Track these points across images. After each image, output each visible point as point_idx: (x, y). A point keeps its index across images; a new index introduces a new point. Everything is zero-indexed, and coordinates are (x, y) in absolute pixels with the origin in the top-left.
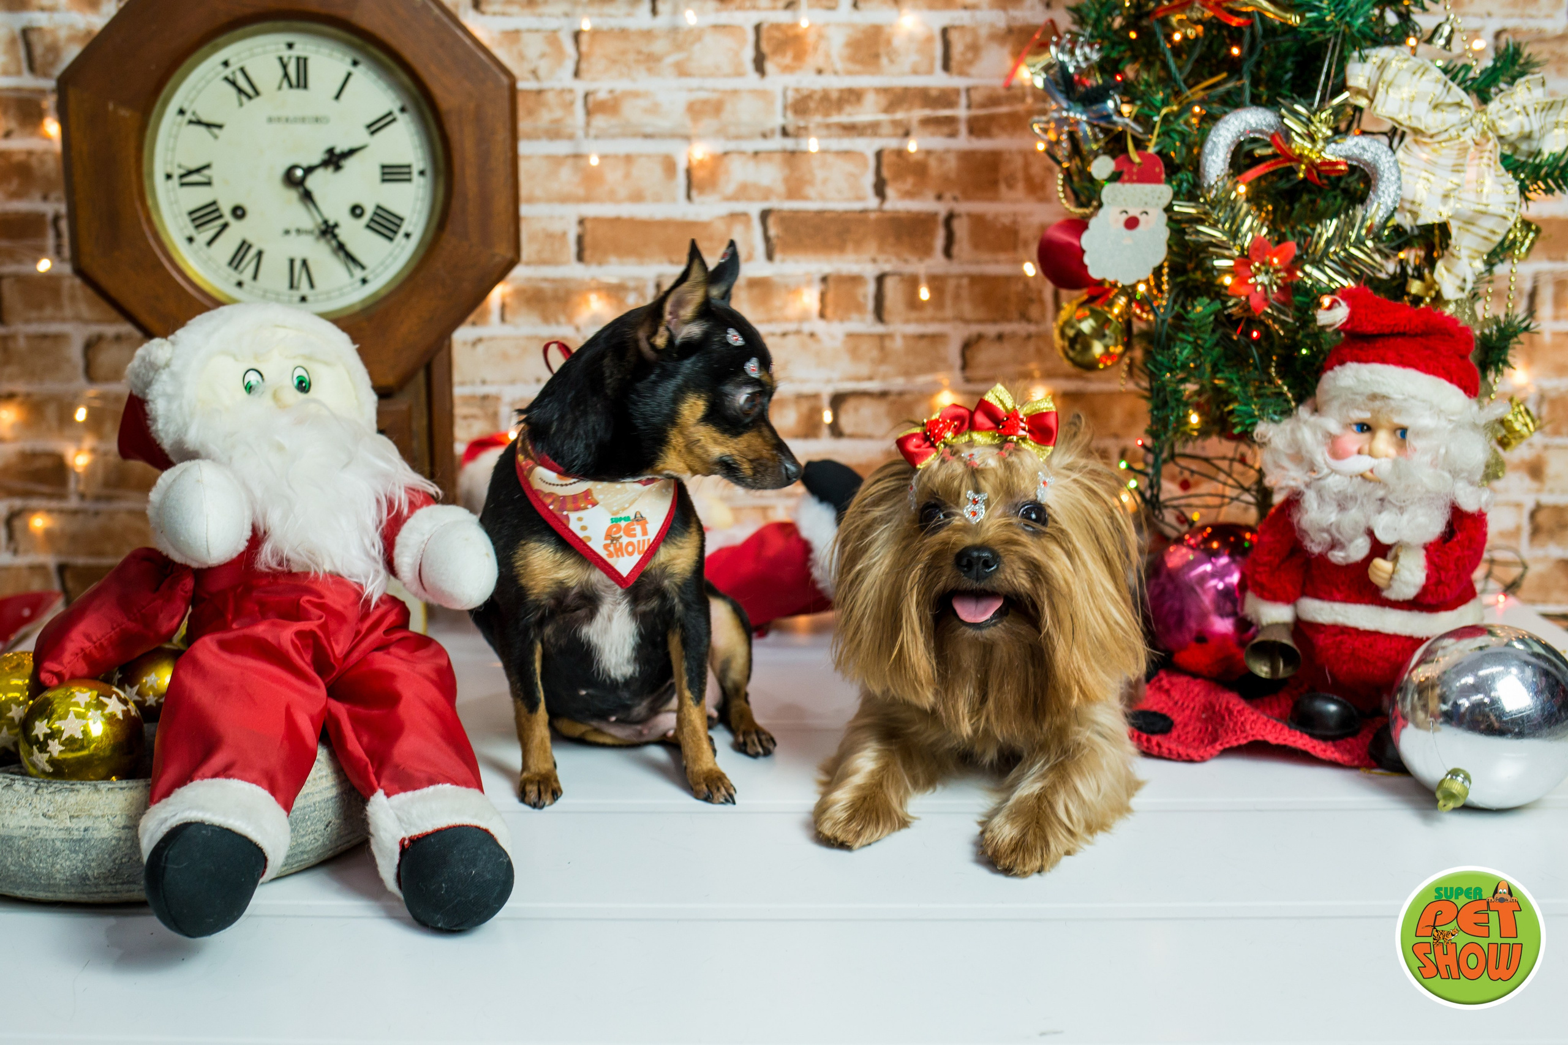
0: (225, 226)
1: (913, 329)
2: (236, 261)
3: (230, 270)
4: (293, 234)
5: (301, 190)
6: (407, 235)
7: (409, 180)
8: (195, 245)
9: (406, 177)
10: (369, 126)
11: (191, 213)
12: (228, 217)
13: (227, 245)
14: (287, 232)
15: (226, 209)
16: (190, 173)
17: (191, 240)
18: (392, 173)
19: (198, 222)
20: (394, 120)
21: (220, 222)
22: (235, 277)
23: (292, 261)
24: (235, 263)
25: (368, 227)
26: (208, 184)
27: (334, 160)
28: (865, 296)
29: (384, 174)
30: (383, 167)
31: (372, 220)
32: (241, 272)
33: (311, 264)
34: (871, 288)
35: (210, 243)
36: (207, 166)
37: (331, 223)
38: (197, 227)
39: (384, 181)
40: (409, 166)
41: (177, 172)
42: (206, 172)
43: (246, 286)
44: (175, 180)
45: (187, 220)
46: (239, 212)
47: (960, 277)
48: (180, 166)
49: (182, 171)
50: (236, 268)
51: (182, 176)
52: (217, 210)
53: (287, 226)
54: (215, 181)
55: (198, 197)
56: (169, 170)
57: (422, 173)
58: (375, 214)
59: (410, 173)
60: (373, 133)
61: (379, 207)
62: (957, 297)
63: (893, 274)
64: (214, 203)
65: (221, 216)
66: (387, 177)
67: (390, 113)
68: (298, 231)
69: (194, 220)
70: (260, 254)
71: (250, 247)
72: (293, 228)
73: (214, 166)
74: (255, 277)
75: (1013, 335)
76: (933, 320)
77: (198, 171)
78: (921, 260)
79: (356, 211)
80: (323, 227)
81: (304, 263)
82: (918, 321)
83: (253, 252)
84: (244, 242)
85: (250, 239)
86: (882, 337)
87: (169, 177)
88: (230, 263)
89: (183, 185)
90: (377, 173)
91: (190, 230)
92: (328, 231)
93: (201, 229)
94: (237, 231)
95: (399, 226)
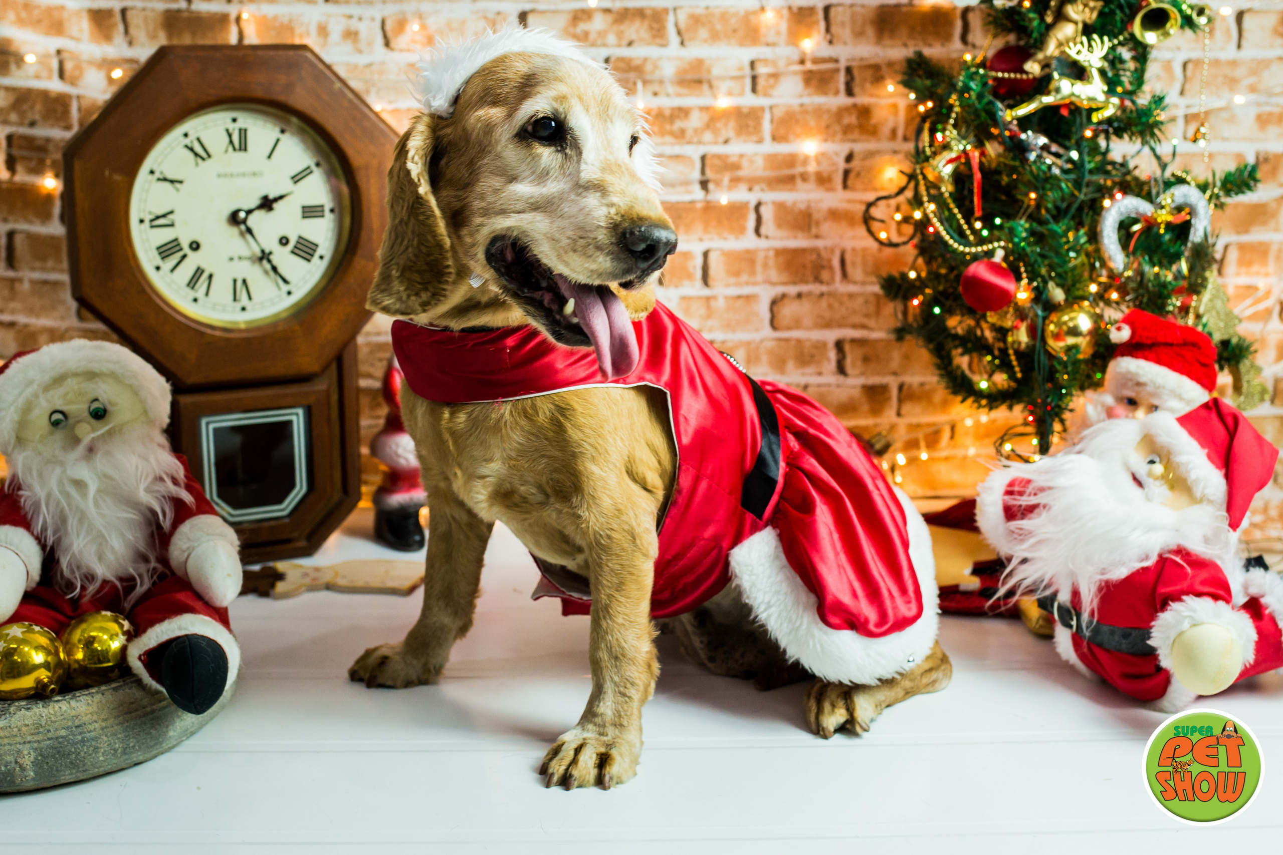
0: (184, 256)
1: (733, 291)
2: (193, 283)
3: (188, 290)
4: (236, 260)
5: (243, 227)
6: (321, 257)
7: (323, 216)
8: (161, 272)
9: (320, 214)
10: (293, 178)
11: (158, 248)
12: (186, 250)
13: (186, 270)
14: (231, 259)
15: (185, 245)
16: (158, 218)
17: (158, 268)
18: (310, 212)
19: (164, 255)
20: (311, 172)
21: (180, 254)
22: (192, 294)
23: (235, 281)
24: (192, 285)
25: (293, 252)
26: (172, 225)
27: (267, 204)
28: (694, 267)
29: (304, 212)
30: (304, 207)
31: (296, 247)
32: (197, 291)
33: (249, 282)
34: (699, 261)
35: (172, 270)
36: (171, 212)
37: (267, 251)
38: (163, 258)
39: (304, 217)
40: (322, 206)
41: (147, 218)
42: (170, 217)
43: (200, 301)
44: (147, 223)
45: (156, 253)
46: (195, 246)
47: (768, 250)
48: (150, 213)
49: (152, 217)
50: (193, 288)
51: (152, 221)
52: (179, 245)
53: (231, 254)
54: (177, 224)
55: (164, 236)
56: (142, 217)
57: (332, 211)
58: (298, 242)
59: (323, 211)
60: (296, 182)
61: (300, 237)
62: (765, 266)
63: (716, 250)
64: (176, 240)
65: (181, 249)
66: (306, 215)
67: (308, 168)
68: (240, 258)
69: (160, 253)
70: (210, 276)
71: (203, 271)
72: (235, 256)
73: (176, 212)
74: (207, 294)
75: (810, 294)
76: (747, 283)
77: (164, 216)
78: (737, 238)
79: (284, 241)
80: (259, 254)
81: (244, 281)
82: (737, 285)
83: (205, 276)
84: (199, 268)
85: (203, 266)
86: (708, 299)
87: (142, 221)
88: (188, 285)
89: (152, 227)
90: (299, 212)
91: (158, 261)
92: (265, 256)
93: (166, 260)
94: (193, 260)
95: (315, 251)
